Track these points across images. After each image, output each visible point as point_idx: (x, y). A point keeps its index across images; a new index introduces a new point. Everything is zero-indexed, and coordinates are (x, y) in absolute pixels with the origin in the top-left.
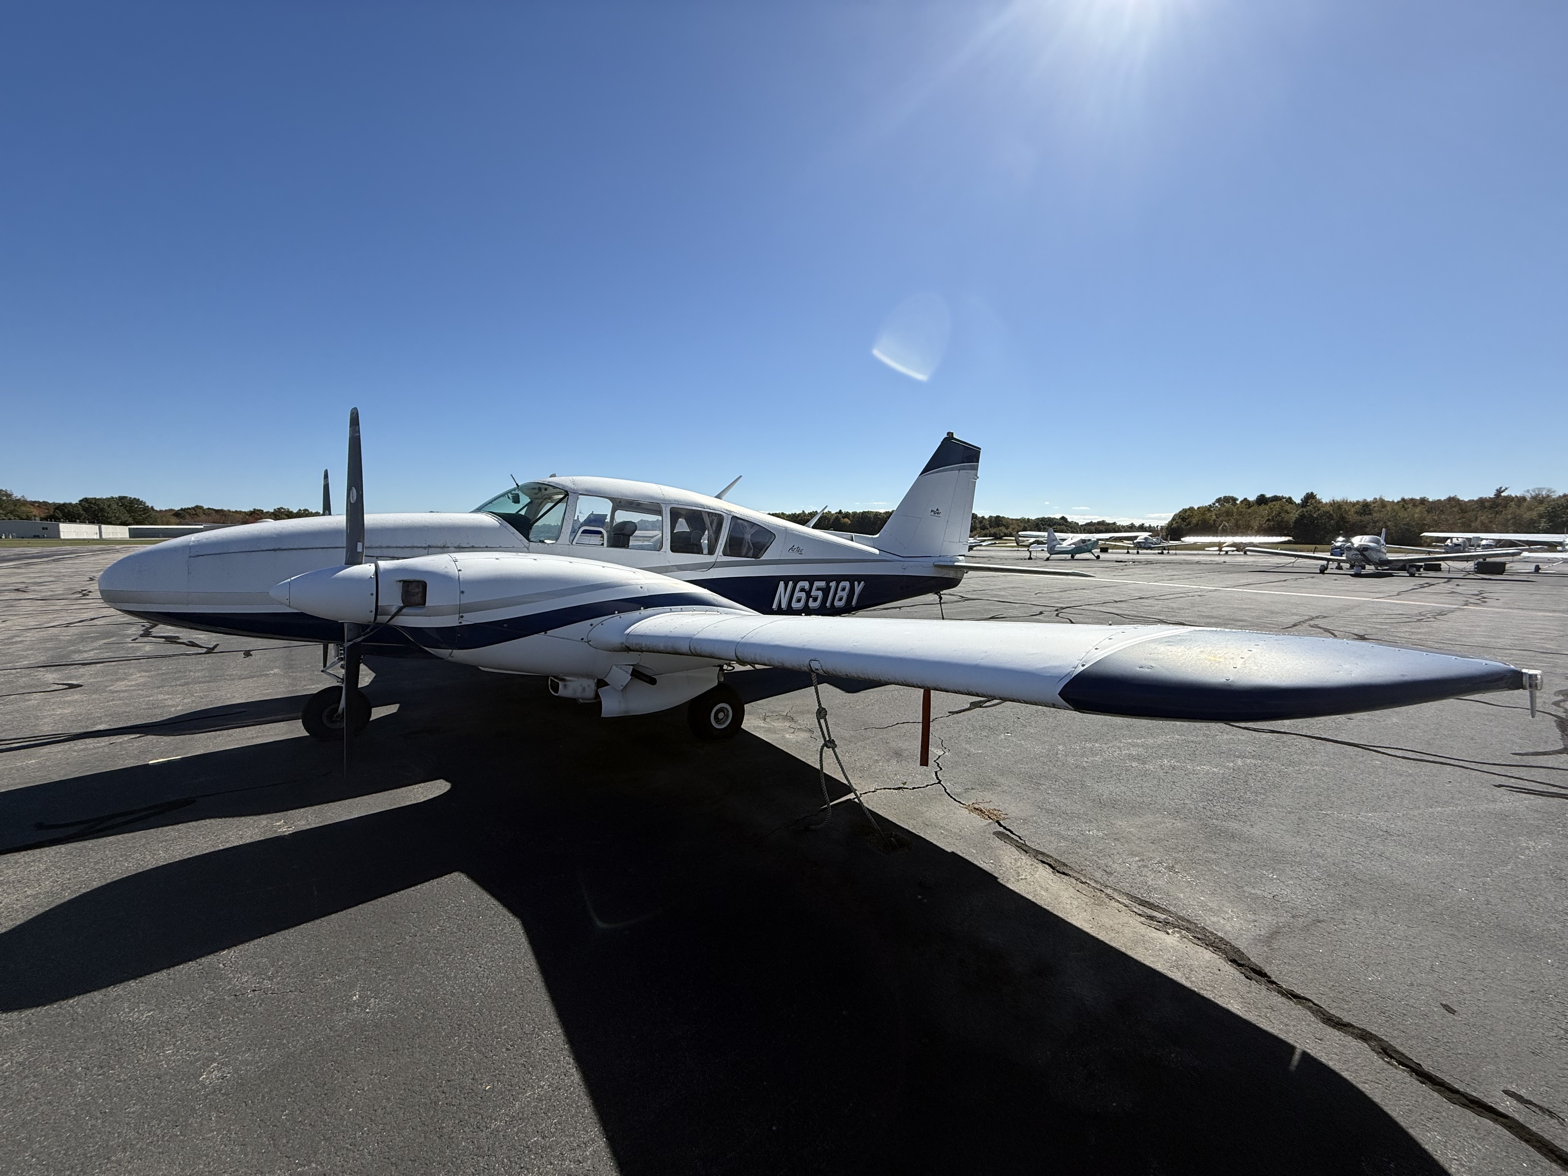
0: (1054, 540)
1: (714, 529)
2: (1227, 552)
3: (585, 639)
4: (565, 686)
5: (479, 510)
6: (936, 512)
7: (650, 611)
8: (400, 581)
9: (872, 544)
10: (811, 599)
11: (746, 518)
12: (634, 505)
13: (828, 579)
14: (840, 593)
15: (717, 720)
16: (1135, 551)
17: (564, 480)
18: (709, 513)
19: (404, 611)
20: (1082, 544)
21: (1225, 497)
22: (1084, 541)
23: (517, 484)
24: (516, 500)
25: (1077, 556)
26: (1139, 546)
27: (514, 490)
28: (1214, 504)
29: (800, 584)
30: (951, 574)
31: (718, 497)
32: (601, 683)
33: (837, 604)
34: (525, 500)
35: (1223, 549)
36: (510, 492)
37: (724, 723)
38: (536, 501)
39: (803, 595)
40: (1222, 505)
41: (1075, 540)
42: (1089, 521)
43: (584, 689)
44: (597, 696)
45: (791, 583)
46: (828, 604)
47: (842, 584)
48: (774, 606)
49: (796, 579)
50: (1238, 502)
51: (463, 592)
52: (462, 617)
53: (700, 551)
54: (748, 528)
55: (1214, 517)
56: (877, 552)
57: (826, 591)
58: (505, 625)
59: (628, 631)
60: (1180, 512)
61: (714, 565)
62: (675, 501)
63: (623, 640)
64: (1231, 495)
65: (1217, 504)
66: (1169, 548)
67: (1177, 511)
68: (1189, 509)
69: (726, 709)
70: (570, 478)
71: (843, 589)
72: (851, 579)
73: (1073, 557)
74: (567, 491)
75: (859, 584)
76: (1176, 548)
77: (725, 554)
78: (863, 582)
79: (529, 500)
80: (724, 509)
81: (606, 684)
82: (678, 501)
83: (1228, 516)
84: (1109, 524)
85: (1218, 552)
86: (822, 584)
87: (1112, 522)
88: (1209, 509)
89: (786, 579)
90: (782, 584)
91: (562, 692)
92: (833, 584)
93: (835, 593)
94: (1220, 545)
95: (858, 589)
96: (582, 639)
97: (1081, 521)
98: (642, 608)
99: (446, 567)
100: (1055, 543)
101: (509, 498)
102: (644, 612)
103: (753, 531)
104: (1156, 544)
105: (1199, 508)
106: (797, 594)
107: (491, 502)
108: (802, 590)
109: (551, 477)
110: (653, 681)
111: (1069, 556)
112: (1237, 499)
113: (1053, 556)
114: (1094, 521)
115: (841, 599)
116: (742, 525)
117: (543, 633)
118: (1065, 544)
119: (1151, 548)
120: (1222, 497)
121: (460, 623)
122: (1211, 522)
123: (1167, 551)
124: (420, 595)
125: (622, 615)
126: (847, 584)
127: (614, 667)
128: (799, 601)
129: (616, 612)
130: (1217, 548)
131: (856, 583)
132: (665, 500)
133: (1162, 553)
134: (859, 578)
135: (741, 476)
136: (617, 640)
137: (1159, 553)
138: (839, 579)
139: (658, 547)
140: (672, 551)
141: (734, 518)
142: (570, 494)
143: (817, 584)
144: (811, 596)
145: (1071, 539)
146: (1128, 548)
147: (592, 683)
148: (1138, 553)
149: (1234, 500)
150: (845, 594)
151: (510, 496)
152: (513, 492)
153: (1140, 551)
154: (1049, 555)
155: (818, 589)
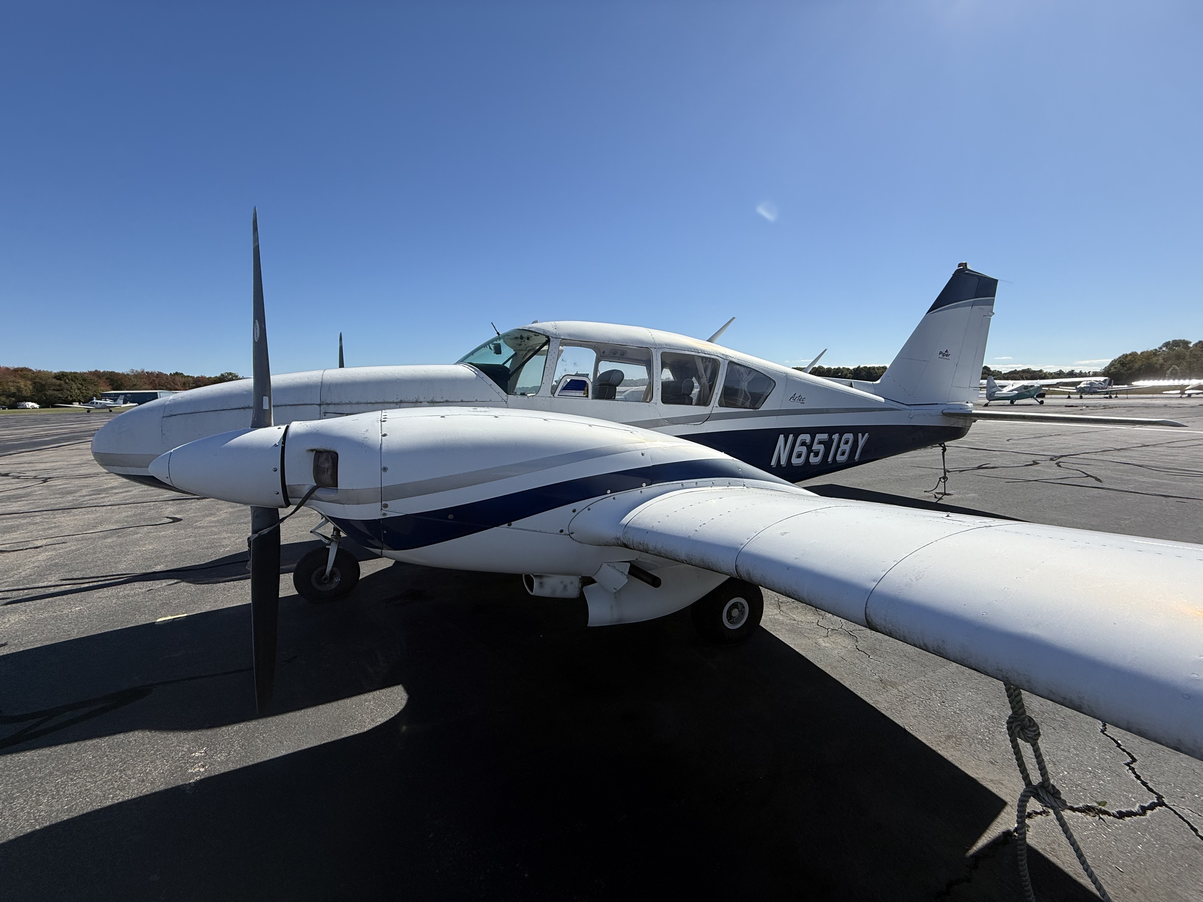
0: (993, 387)
1: (708, 376)
2: (1190, 395)
3: (566, 531)
4: (541, 584)
5: (459, 363)
6: (945, 354)
7: (655, 488)
8: (312, 450)
9: (873, 391)
10: (812, 454)
11: (744, 363)
12: (617, 355)
13: (830, 430)
14: (843, 447)
15: (730, 617)
16: (1078, 396)
17: (547, 326)
18: (703, 358)
19: (317, 493)
20: (1024, 391)
21: (1174, 341)
22: (1026, 387)
23: (498, 333)
24: (498, 350)
25: (1016, 402)
26: (1082, 392)
27: (496, 339)
28: (1161, 348)
29: (802, 437)
30: (960, 424)
31: (710, 340)
32: (587, 581)
33: (840, 458)
34: (508, 352)
35: (1186, 392)
36: (491, 342)
37: (737, 623)
38: (521, 353)
39: (804, 449)
40: (1170, 349)
41: (1015, 387)
42: (1013, 370)
43: (565, 587)
44: (582, 594)
45: (791, 436)
46: (830, 459)
47: (846, 436)
48: (773, 463)
49: (797, 432)
50: (1191, 345)
51: (385, 469)
52: (386, 506)
53: (688, 402)
54: (745, 376)
55: (1161, 361)
56: (882, 400)
57: (828, 444)
58: (451, 517)
59: (626, 520)
60: (1120, 357)
61: (709, 417)
62: (666, 345)
63: (619, 534)
64: (1182, 339)
65: (1164, 349)
66: (1117, 392)
67: (1116, 357)
68: (1130, 354)
69: (741, 604)
70: (552, 323)
71: (847, 442)
72: (855, 430)
73: (1012, 402)
74: (548, 337)
75: (863, 436)
76: (1127, 392)
77: (721, 405)
78: (867, 434)
79: (514, 352)
80: (720, 354)
81: (593, 581)
82: (669, 345)
83: (1178, 359)
84: (1035, 372)
85: (1179, 396)
86: (825, 436)
87: (1039, 370)
88: (1155, 353)
89: (786, 432)
90: (782, 437)
91: (537, 591)
92: (836, 437)
93: (838, 446)
94: (1182, 388)
95: (861, 442)
96: (562, 531)
97: (1005, 370)
98: (644, 485)
99: (367, 431)
100: (994, 390)
101: (490, 348)
102: (646, 490)
103: (750, 378)
104: (1102, 388)
105: (1142, 353)
106: (797, 449)
107: (472, 353)
108: (803, 444)
109: (532, 323)
110: (655, 582)
111: (1008, 402)
112: (1190, 343)
113: (992, 402)
114: (1018, 370)
115: (843, 454)
116: (738, 371)
117: (506, 525)
118: (1005, 391)
119: (1096, 393)
120: (1171, 340)
121: (384, 514)
122: (1158, 366)
123: (1115, 396)
124: (329, 473)
125: (618, 495)
126: (850, 436)
127: (605, 565)
128: (799, 456)
129: (609, 491)
130: (1179, 391)
131: (860, 435)
132: (656, 344)
133: (1111, 397)
134: (863, 429)
135: (734, 318)
136: (609, 533)
137: (1107, 398)
138: (842, 430)
139: (647, 396)
140: (663, 402)
141: (732, 363)
142: (551, 339)
143: (819, 437)
144: (812, 451)
145: (1011, 386)
146: (1069, 393)
147: (576, 581)
148: (1081, 398)
149: (1186, 343)
150: (847, 448)
151: (492, 346)
152: (495, 342)
153: (1083, 396)
154: (988, 401)
155: (820, 443)
